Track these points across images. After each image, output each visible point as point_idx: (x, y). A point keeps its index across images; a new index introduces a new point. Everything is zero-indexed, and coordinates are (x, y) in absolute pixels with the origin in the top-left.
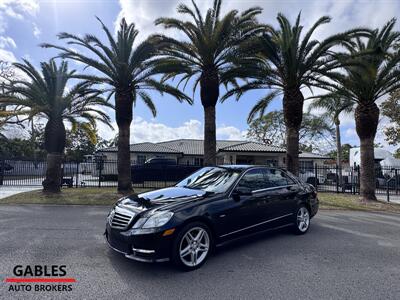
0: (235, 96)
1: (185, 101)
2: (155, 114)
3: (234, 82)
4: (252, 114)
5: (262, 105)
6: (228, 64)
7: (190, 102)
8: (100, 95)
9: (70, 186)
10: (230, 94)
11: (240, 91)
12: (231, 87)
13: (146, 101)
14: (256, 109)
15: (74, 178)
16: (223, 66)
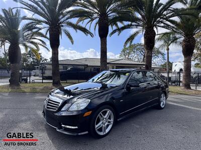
0: (117, 33)
1: (89, 35)
2: (72, 43)
3: (117, 25)
4: (126, 43)
5: (132, 38)
6: (114, 14)
7: (92, 35)
8: (40, 31)
9: (26, 82)
10: (114, 32)
11: (120, 30)
12: (115, 28)
13: (67, 35)
14: (128, 40)
15: (28, 78)
16: (111, 15)
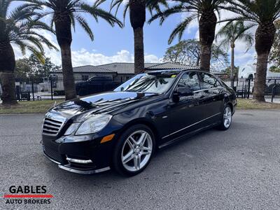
2: (92, 37)
3: (157, 8)
4: (172, 37)
5: (181, 28)
7: (121, 25)
8: (41, 20)
13: (83, 25)
14: (175, 31)
